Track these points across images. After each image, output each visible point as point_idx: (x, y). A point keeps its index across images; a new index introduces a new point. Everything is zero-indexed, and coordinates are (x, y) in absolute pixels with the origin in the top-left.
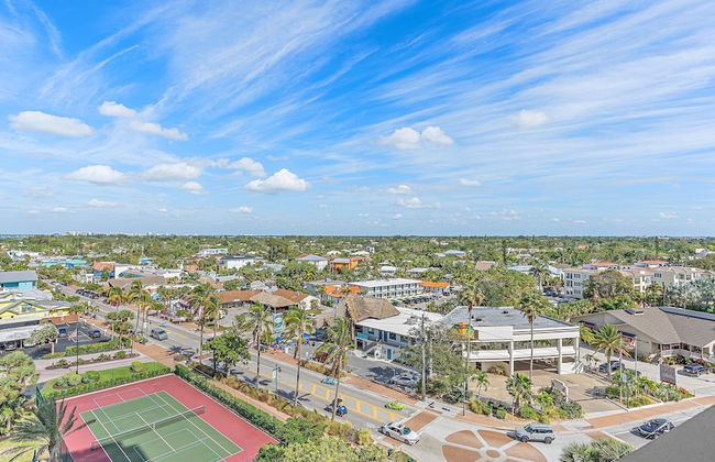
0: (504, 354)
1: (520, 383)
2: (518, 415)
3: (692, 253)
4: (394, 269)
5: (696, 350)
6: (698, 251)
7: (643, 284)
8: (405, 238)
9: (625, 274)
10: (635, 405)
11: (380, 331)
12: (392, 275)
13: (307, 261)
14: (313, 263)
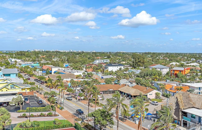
11: (200, 117)
13: (156, 68)
14: (159, 70)
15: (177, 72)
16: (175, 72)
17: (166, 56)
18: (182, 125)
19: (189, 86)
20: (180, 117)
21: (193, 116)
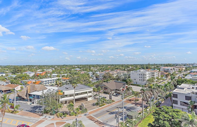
0: (72, 98)
1: (71, 106)
2: (70, 115)
3: (129, 68)
4: (57, 75)
5: (119, 90)
6: (130, 67)
7: (115, 75)
8: (66, 65)
9: (111, 73)
10: (101, 106)
11: (37, 95)
12: (55, 76)
13: (26, 74)
14: (29, 74)
15: (39, 75)
16: (38, 74)
17: (37, 67)
18: (29, 101)
19: (41, 81)
20: (28, 97)
21: (34, 95)
